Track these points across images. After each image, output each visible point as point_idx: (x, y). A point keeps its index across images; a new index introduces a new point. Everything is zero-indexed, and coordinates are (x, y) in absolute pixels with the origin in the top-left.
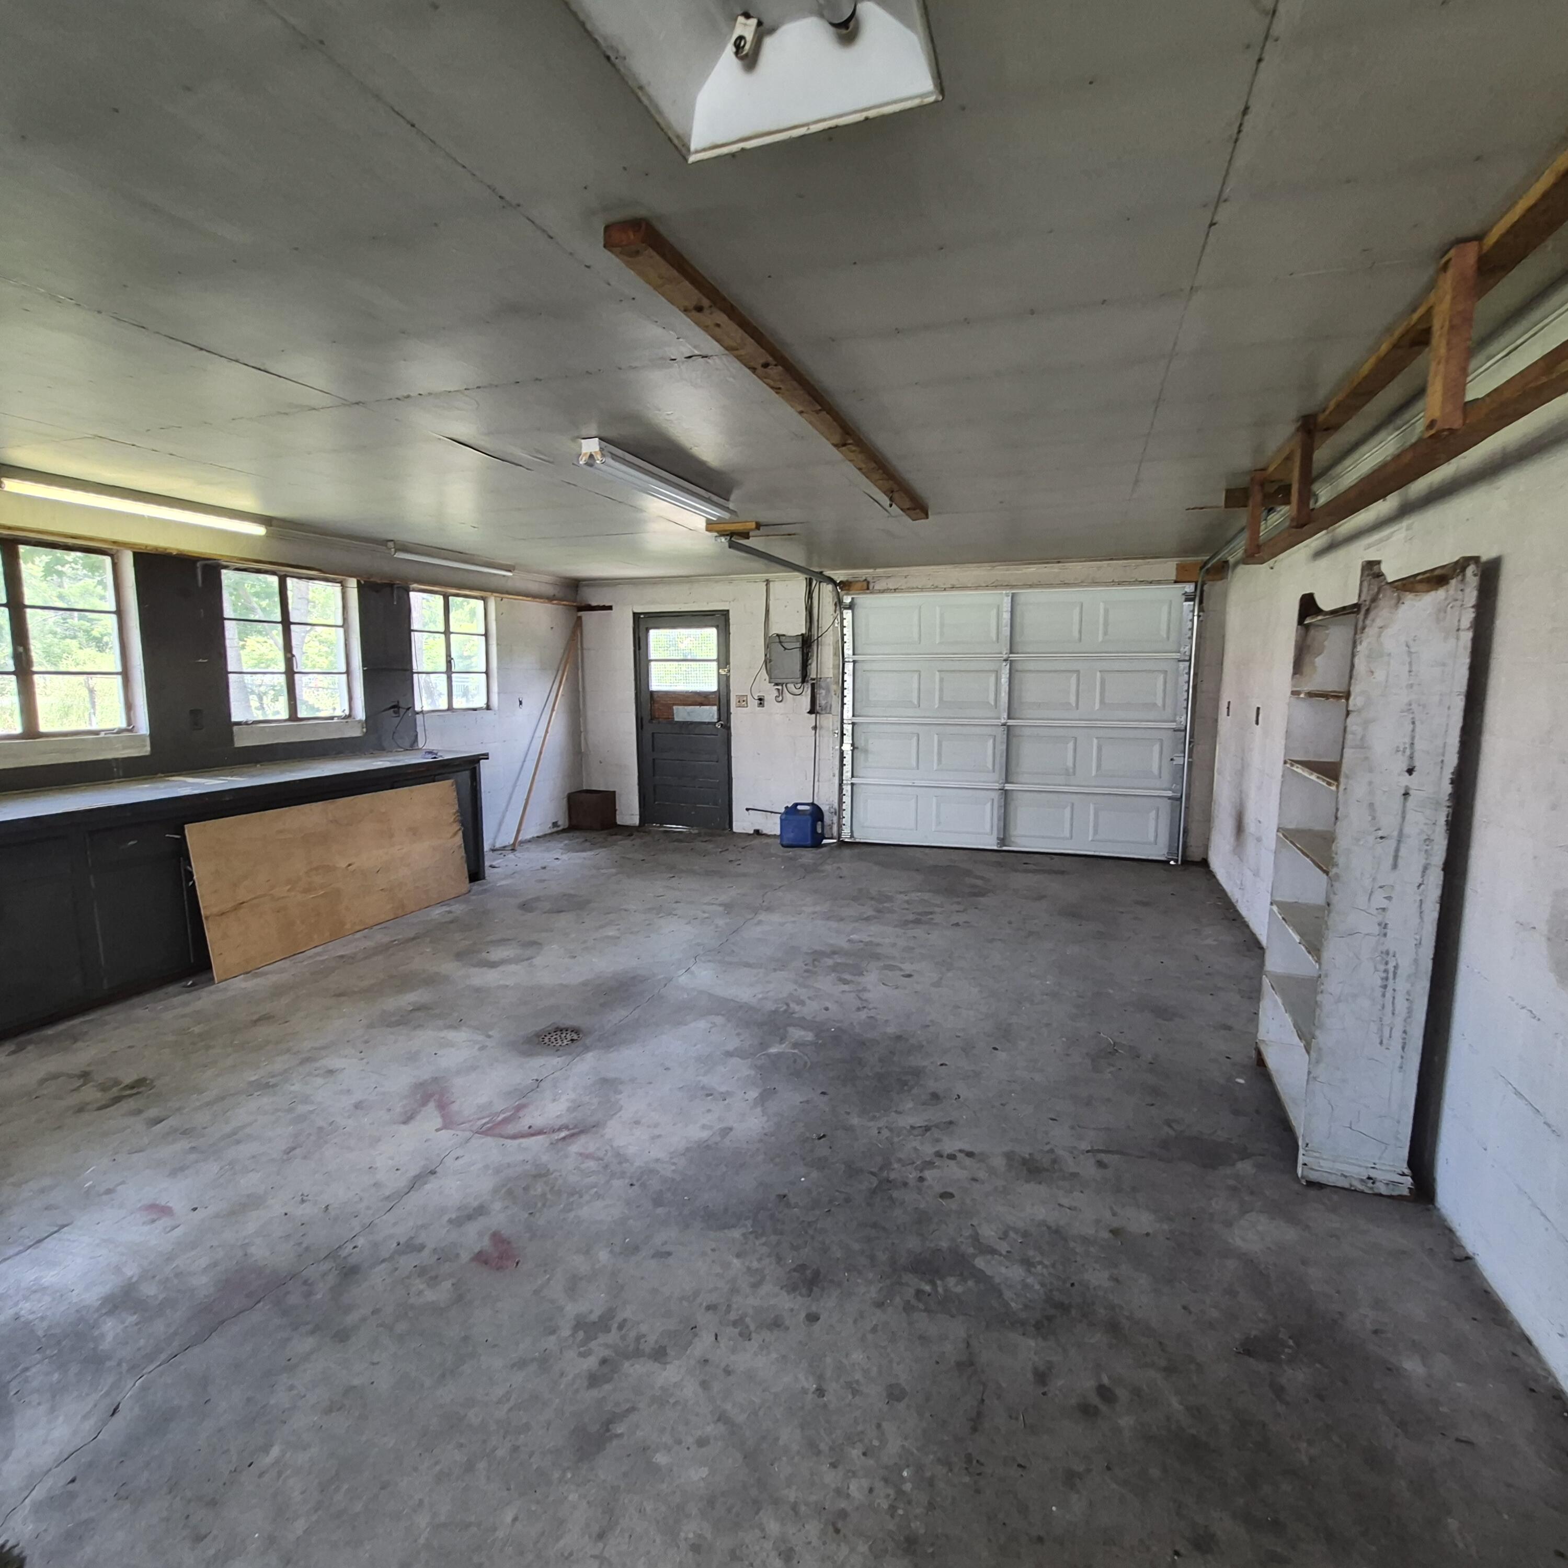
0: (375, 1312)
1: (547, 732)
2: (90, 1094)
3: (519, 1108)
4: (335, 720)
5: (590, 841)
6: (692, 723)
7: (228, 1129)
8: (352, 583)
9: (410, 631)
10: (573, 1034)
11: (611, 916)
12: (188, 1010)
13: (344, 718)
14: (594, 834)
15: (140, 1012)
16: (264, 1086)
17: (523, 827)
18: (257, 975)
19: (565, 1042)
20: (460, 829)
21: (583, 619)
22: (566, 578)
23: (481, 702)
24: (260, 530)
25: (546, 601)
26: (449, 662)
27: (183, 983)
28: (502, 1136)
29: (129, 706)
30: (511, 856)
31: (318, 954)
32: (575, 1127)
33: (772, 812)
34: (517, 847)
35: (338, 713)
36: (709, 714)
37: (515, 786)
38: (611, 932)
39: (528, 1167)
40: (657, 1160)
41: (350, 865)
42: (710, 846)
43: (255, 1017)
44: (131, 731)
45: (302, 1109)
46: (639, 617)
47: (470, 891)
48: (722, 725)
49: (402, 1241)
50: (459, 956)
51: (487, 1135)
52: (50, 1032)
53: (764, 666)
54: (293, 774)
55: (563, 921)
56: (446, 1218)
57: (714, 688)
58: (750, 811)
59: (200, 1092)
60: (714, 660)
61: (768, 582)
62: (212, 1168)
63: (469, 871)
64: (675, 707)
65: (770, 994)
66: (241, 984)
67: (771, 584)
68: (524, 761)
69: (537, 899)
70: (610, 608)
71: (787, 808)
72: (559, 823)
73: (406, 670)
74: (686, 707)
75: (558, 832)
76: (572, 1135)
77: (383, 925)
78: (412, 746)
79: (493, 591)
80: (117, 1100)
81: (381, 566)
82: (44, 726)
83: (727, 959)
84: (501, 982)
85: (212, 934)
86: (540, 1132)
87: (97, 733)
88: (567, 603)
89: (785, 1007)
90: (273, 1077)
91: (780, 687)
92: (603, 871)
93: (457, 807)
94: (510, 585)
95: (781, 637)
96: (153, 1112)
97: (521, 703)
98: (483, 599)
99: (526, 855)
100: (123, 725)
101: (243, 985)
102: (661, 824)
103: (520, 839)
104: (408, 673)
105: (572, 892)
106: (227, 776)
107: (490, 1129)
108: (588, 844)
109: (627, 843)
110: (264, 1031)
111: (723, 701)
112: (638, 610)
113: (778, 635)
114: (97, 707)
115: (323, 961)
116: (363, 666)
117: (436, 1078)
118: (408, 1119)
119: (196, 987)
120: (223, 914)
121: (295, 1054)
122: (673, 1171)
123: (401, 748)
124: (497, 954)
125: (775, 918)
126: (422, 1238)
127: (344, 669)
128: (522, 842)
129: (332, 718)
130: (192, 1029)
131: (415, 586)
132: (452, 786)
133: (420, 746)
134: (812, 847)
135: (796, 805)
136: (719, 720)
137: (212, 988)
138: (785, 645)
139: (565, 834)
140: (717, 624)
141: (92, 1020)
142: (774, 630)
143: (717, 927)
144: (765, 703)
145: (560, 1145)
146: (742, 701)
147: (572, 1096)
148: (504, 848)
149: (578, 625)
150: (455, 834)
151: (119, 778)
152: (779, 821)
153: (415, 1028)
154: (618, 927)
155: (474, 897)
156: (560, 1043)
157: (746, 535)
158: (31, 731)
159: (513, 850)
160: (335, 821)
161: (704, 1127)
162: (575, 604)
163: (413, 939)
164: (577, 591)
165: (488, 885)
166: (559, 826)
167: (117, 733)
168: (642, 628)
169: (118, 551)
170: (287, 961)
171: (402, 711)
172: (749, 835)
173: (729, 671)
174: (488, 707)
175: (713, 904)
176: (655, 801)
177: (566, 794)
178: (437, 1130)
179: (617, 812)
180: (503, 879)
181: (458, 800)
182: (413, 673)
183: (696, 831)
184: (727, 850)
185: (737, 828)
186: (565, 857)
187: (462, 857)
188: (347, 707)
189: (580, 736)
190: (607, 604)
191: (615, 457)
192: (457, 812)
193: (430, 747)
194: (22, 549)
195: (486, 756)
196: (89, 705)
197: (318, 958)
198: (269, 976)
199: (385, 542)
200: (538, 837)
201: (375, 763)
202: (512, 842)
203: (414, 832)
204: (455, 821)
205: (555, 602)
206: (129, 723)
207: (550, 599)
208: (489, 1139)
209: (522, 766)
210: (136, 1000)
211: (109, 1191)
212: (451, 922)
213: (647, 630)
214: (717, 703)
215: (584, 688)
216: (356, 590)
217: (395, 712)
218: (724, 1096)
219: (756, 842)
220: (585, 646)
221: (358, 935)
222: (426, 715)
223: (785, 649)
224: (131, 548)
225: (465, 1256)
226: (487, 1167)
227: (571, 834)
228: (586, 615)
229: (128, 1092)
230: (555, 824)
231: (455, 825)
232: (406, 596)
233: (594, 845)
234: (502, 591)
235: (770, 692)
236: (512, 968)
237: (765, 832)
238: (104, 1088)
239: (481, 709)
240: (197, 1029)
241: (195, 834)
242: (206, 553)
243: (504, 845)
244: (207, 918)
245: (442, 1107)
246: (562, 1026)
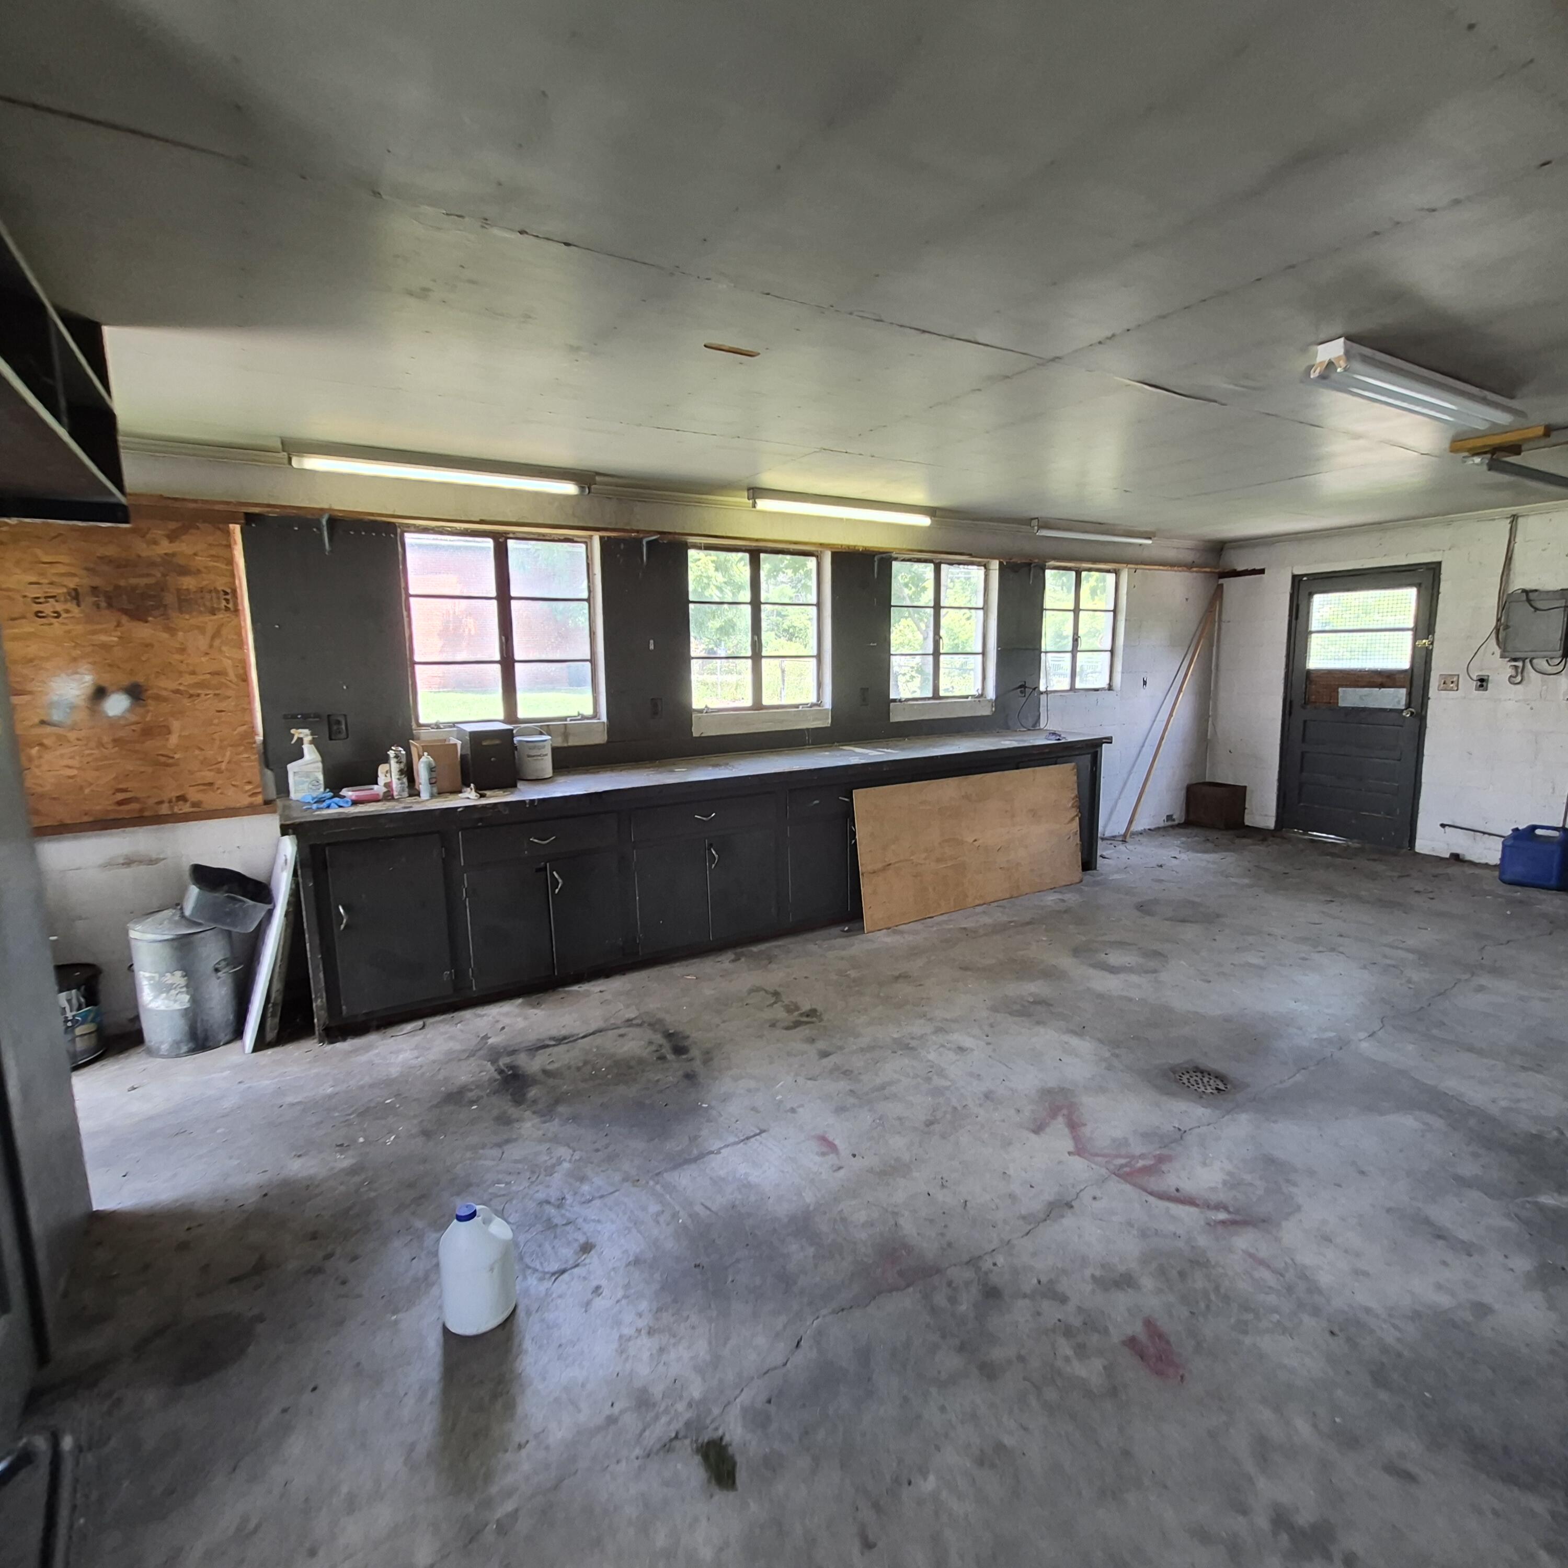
0: (1021, 1359)
1: (1171, 715)
2: (779, 1013)
3: (1161, 1159)
4: (970, 699)
5: (1213, 842)
6: (1364, 709)
7: (878, 1081)
8: (995, 565)
9: (1042, 609)
10: (1219, 1082)
11: (1250, 939)
12: (843, 953)
13: (977, 698)
14: (1214, 835)
15: (811, 947)
16: (905, 1047)
17: (1137, 816)
18: (895, 932)
19: (1209, 1091)
20: (1077, 815)
21: (1225, 586)
22: (1209, 541)
23: (1103, 683)
24: (924, 521)
25: (1185, 568)
26: (1076, 640)
27: (841, 928)
28: (1145, 1190)
29: (820, 685)
30: (1121, 847)
31: (946, 922)
32: (1237, 1212)
33: (1484, 833)
34: (1128, 839)
35: (974, 693)
36: (1395, 698)
37: (1130, 773)
38: (1253, 958)
39: (1180, 1244)
40: (1368, 1310)
41: (975, 840)
42: (1380, 867)
43: (897, 973)
44: (819, 705)
45: (938, 1081)
46: (1302, 580)
47: (1081, 881)
48: (1412, 713)
49: (1044, 1280)
50: (1076, 952)
51: (1126, 1181)
52: (754, 949)
53: (1494, 635)
54: (935, 750)
55: (1190, 932)
56: (1088, 1272)
57: (1405, 664)
58: (1447, 828)
59: (857, 1036)
60: (1408, 629)
61: (1514, 518)
62: (866, 1118)
63: (1082, 859)
64: (1340, 689)
65: (1524, 1105)
66: (884, 939)
67: (1520, 520)
68: (1143, 746)
69: (1156, 901)
70: (1262, 571)
71: (1516, 830)
72: (1174, 817)
73: (1034, 649)
74: (1357, 689)
75: (1172, 827)
76: (1234, 1223)
77: (1001, 903)
78: (1034, 726)
79: (1127, 562)
80: (797, 1024)
81: (1022, 546)
82: (766, 701)
83: (1435, 1032)
84: (1125, 993)
85: (866, 890)
86: (1190, 1201)
87: (797, 706)
88: (1208, 570)
89: (1555, 1134)
90: (913, 1038)
91: (1520, 664)
92: (1233, 880)
93: (1076, 792)
94: (1145, 554)
95: (1530, 594)
96: (821, 1045)
97: (1145, 683)
98: (1117, 572)
99: (1139, 848)
100: (814, 700)
101: (888, 940)
102: (1305, 832)
103: (1132, 829)
104: (1037, 652)
105: (1197, 900)
106: (883, 748)
107: (1128, 1174)
108: (1209, 845)
109: (1261, 848)
110: (904, 990)
111: (1418, 682)
112: (1299, 571)
113: (1525, 591)
114: (786, 684)
115: (949, 930)
116: (998, 647)
117: (1063, 1089)
118: (1038, 1129)
119: (851, 933)
120: (874, 872)
121: (929, 1020)
122: (1398, 1340)
123: (1025, 728)
124: (1115, 958)
125: (1507, 987)
126: (1064, 1286)
127: (980, 650)
128: (1133, 834)
129: (967, 697)
130: (848, 972)
131: (1052, 563)
132: (1073, 769)
133: (1042, 726)
134: (1559, 889)
135: (1534, 827)
136: (1409, 705)
137: (860, 937)
138: (1538, 604)
139: (1182, 831)
140: (1418, 581)
141: (780, 946)
142: (1519, 583)
143: (1409, 981)
144: (1489, 685)
145: (1220, 1229)
146: (1450, 683)
147: (1229, 1167)
148: (1113, 838)
149: (1217, 595)
150: (1073, 819)
151: (809, 745)
152: (1500, 847)
153: (1038, 1023)
154: (1262, 954)
155: (1086, 889)
156: (1203, 1089)
157: (1516, 449)
158: (758, 705)
159: (1124, 841)
160: (967, 797)
161: (1439, 1287)
162: (1217, 571)
163: (1028, 923)
164: (1221, 555)
165: (1099, 878)
166: (1174, 820)
167: (811, 707)
168: (1303, 594)
169: (821, 552)
170: (918, 923)
171: (1028, 691)
172: (1442, 859)
173: (1432, 643)
174: (1110, 688)
175: (1397, 948)
176: (1299, 802)
177: (1185, 785)
178: (1070, 1153)
179: (1246, 811)
180: (1117, 872)
181: (1078, 786)
182: (1041, 652)
183: (1357, 845)
184: (1408, 876)
185: (1423, 845)
186: (1184, 856)
187: (1077, 844)
188: (979, 686)
189: (1207, 721)
190: (1258, 568)
191: (1365, 359)
192: (1076, 797)
193: (1051, 727)
194: (762, 556)
195: (1109, 740)
196: (781, 682)
197: (945, 926)
198: (906, 936)
199: (1028, 521)
200: (1149, 829)
201: (1003, 742)
202: (1122, 832)
203: (1034, 814)
204: (1073, 807)
205: (1195, 569)
206: (818, 699)
207: (1188, 566)
208: (1127, 1187)
209: (1140, 751)
210: (809, 936)
211: (793, 1110)
212: (1065, 912)
213: (1311, 595)
214: (1408, 684)
215: (1217, 666)
216: (997, 572)
217: (1021, 692)
218: (1468, 1249)
219: (1454, 870)
220: (1224, 617)
221: (979, 909)
222: (1049, 695)
223: (1536, 609)
224: (831, 548)
225: (1116, 1337)
226: (1130, 1224)
227: (1188, 831)
228: (1231, 584)
229: (805, 1019)
230: (1169, 818)
231: (1074, 809)
232: (1041, 575)
233: (1217, 847)
234: (1138, 562)
235: (1501, 670)
236: (1134, 978)
237: (1468, 858)
238: (790, 1009)
239: (1103, 689)
240: (853, 974)
241: (863, 799)
242: (882, 548)
243: (1114, 834)
244: (863, 874)
245: (1073, 1126)
246: (1202, 1067)
